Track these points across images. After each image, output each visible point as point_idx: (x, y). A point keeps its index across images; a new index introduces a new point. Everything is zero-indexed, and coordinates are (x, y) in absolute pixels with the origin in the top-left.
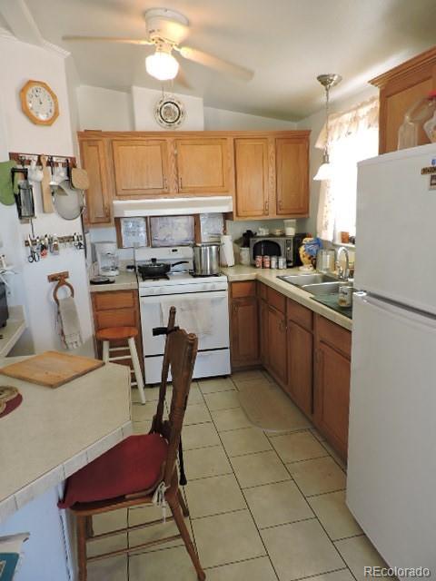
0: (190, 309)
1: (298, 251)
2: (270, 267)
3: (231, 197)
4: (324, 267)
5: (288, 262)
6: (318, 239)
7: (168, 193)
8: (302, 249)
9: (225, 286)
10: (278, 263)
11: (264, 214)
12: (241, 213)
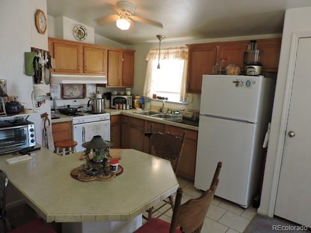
0: (96, 129)
1: (134, 102)
2: (122, 109)
3: (105, 77)
4: (148, 108)
5: (130, 106)
6: (143, 97)
7: (79, 73)
8: (136, 101)
9: (109, 117)
10: (126, 107)
11: (118, 85)
12: (109, 84)
